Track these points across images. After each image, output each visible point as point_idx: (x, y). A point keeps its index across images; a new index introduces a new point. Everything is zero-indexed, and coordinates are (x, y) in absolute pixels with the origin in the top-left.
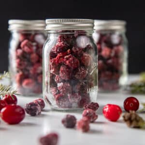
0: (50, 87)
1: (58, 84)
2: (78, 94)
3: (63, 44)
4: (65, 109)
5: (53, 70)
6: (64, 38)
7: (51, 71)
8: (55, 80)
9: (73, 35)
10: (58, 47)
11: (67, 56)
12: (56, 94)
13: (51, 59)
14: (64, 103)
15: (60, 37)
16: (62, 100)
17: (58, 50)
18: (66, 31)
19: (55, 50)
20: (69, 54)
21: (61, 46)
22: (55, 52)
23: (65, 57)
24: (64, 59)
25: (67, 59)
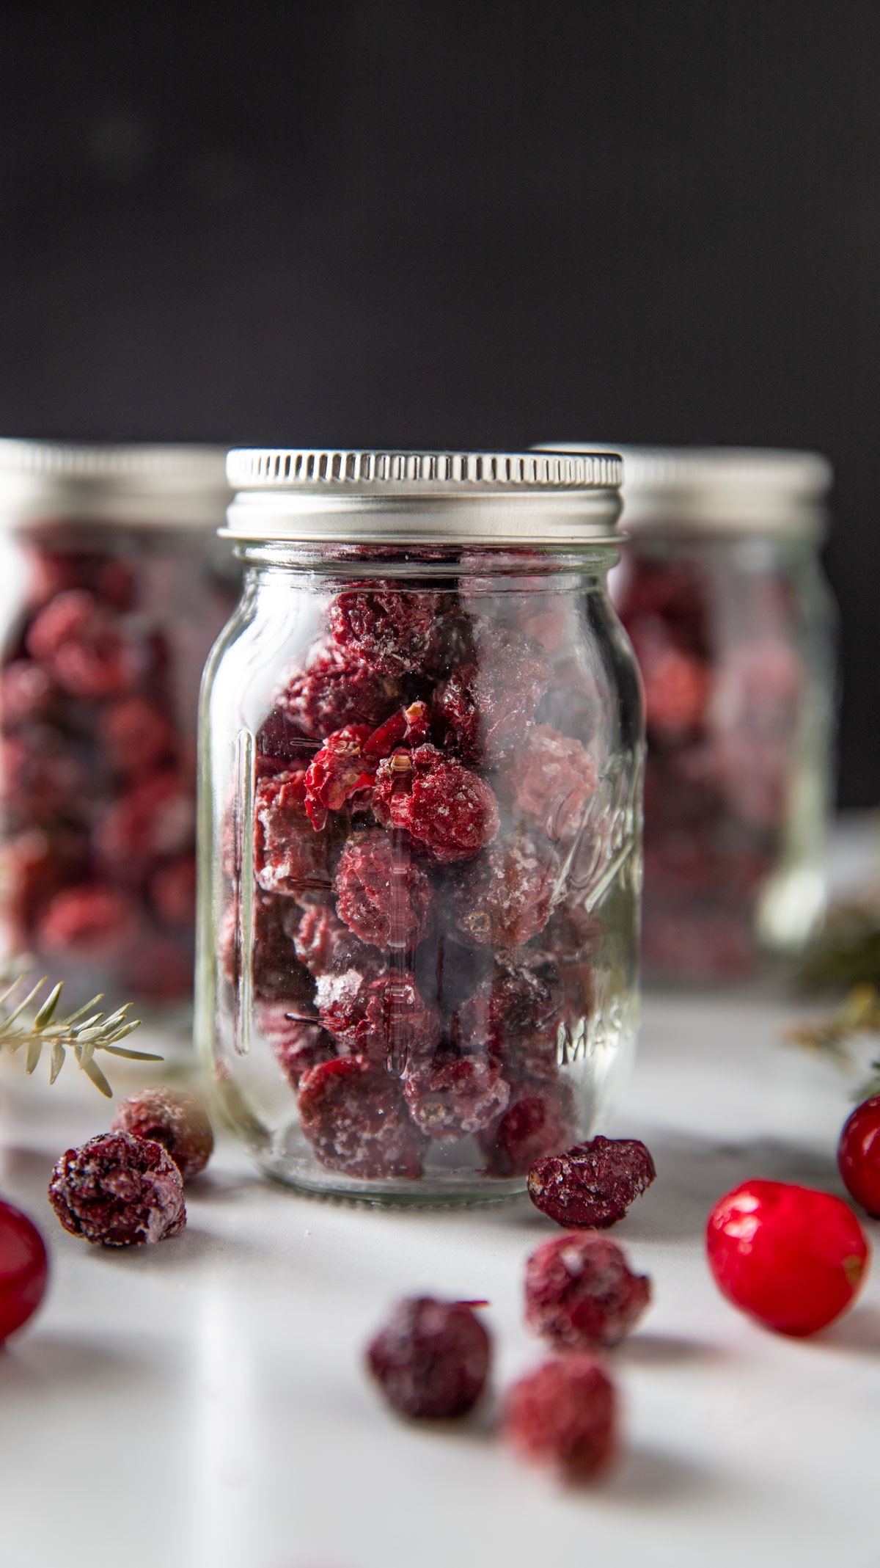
0: (258, 996)
1: (323, 982)
2: (480, 1067)
3: (370, 656)
4: (378, 1184)
5: (284, 870)
6: (378, 611)
7: (267, 871)
8: (300, 950)
9: (452, 583)
10: (321, 676)
11: (403, 760)
12: (306, 1054)
13: (265, 770)
14: (366, 1135)
15: (345, 602)
16: (352, 1106)
17: (325, 707)
18: (396, 554)
19: (300, 702)
20: (416, 740)
21: (350, 670)
22: (304, 721)
23: (385, 766)
24: (370, 776)
25: (402, 782)
